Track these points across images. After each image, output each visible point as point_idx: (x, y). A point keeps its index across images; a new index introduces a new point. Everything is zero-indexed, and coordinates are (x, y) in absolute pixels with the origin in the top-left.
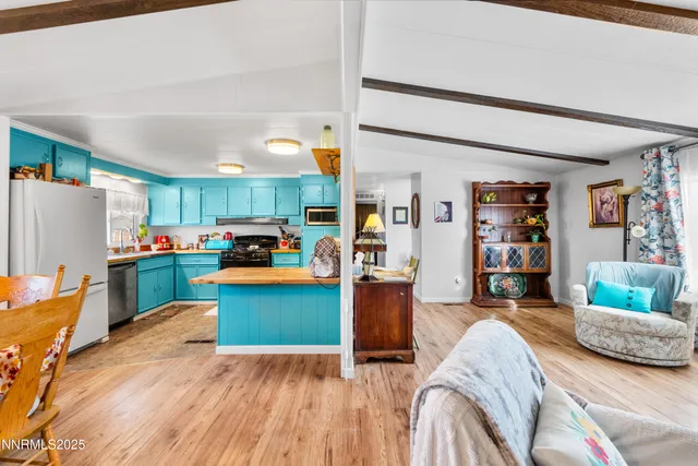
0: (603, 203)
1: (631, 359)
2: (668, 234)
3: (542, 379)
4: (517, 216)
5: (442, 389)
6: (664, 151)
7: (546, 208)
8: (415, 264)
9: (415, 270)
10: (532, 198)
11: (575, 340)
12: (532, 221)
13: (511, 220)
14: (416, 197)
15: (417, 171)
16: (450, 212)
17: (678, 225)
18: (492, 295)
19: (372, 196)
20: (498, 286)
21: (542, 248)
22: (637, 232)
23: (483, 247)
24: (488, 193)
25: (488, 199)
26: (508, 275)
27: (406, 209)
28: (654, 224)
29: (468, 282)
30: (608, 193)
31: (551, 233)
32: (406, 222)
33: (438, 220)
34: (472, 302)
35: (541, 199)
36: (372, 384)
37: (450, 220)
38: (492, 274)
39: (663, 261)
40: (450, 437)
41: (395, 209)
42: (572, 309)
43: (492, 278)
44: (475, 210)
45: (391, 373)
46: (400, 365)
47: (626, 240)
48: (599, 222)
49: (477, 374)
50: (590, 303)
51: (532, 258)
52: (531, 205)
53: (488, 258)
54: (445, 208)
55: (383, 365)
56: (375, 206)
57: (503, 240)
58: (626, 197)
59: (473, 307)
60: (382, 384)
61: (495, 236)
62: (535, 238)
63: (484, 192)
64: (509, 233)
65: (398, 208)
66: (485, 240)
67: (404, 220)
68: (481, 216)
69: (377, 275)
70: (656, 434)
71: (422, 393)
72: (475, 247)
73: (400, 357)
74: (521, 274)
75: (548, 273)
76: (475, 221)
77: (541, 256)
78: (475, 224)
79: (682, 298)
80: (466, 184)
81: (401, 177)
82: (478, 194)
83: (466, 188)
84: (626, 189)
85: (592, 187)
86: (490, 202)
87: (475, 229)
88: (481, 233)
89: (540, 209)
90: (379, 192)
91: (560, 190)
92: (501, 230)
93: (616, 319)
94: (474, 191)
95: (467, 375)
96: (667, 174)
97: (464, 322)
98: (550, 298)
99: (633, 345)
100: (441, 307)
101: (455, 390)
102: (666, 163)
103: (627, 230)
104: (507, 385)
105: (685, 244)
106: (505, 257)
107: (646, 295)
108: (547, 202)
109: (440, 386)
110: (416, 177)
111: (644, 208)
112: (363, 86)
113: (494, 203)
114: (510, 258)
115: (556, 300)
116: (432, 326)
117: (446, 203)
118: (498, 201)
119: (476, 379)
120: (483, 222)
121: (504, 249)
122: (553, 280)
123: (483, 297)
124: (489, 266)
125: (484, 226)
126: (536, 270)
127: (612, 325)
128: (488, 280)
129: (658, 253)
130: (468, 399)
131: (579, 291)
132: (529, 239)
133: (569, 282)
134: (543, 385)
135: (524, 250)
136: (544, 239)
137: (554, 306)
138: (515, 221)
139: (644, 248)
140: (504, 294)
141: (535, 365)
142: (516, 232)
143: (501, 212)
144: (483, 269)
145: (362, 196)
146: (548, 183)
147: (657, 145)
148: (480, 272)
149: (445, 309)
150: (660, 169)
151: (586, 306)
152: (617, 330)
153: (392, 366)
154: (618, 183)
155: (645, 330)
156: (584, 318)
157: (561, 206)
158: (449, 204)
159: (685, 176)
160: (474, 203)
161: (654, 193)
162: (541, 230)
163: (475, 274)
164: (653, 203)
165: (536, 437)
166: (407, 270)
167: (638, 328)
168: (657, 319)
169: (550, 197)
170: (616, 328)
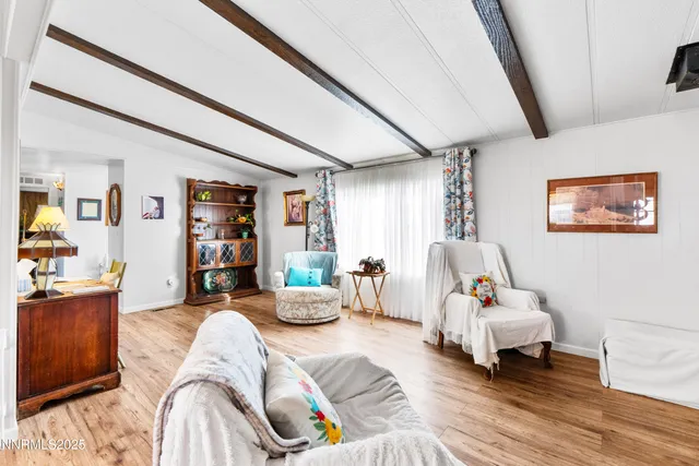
0: (293, 207)
1: (311, 322)
2: (329, 230)
3: (265, 351)
4: (229, 214)
5: (192, 385)
6: (328, 173)
7: (254, 208)
8: (119, 269)
9: (121, 276)
10: (243, 199)
11: (276, 318)
12: (243, 219)
13: (224, 218)
14: (116, 189)
15: (119, 157)
16: (161, 208)
17: (334, 223)
18: (207, 292)
19: (40, 181)
20: (212, 282)
21: (250, 244)
22: (314, 229)
23: (198, 245)
24: (204, 191)
25: (204, 197)
26: (221, 270)
27: (99, 202)
28: (323, 223)
29: (181, 283)
30: (297, 199)
31: (257, 230)
32: (99, 218)
33: (146, 216)
34: (186, 302)
35: (250, 201)
36: (54, 434)
37: (161, 216)
38: (207, 271)
39: (327, 249)
40: (203, 425)
41: (80, 201)
42: (274, 293)
43: (207, 275)
44: (189, 208)
45: (86, 410)
46: (98, 397)
47: (307, 235)
48: (291, 222)
49: (223, 360)
50: (286, 285)
51: (243, 253)
52: (242, 205)
53: (203, 255)
54: (155, 204)
55: (71, 405)
56: (45, 195)
57: (217, 238)
58: (307, 203)
59: (187, 307)
60: (72, 428)
61: (210, 233)
62: (245, 235)
63: (200, 190)
64: (223, 231)
65: (84, 200)
66: (200, 238)
67: (95, 215)
68: (196, 214)
69: (59, 288)
70: (331, 364)
71: (168, 398)
72: (190, 246)
73: (98, 386)
74: (233, 269)
75: (255, 265)
76: (189, 218)
77: (249, 251)
78: (190, 221)
79: (336, 273)
80: (180, 180)
81: (90, 161)
82: (193, 191)
83: (181, 184)
84: (307, 197)
85: (287, 194)
86: (205, 201)
87: (189, 227)
88: (195, 231)
89: (249, 209)
90: (50, 177)
91: (265, 193)
92: (216, 227)
93: (303, 294)
94: (189, 188)
95: (215, 363)
96: (330, 188)
97: (178, 325)
98: (257, 286)
99: (313, 311)
100: (150, 314)
101: (205, 381)
102: (329, 181)
103: (308, 227)
104: (245, 361)
105: (337, 237)
106: (219, 254)
107: (318, 273)
108: (254, 204)
109: (190, 383)
110: (116, 164)
111: (317, 212)
112: (47, 35)
113: (209, 201)
114: (224, 254)
115: (261, 287)
116: (139, 338)
117: (156, 198)
118: (212, 200)
119: (223, 364)
120: (198, 220)
121: (218, 245)
122: (258, 271)
123: (197, 295)
124: (204, 264)
125: (199, 224)
126: (246, 263)
127: (299, 299)
128: (202, 277)
129: (324, 243)
130: (218, 384)
131: (278, 276)
132: (240, 236)
133: (271, 270)
134: (267, 355)
135: (235, 246)
136: (252, 236)
137: (259, 293)
138: (228, 220)
139: (317, 241)
140: (217, 289)
141: (259, 341)
142: (229, 229)
143: (215, 211)
144: (197, 267)
145: (29, 181)
146: (256, 187)
147: (324, 168)
148: (194, 271)
149: (154, 316)
150: (326, 185)
151: (283, 288)
152: (304, 302)
153: (86, 401)
154: (302, 192)
155: (318, 298)
156: (283, 298)
157: (264, 208)
158: (160, 200)
159: (338, 192)
160: (189, 200)
161: (322, 202)
162: (249, 227)
163: (189, 273)
164: (322, 208)
165: (267, 396)
166: (107, 277)
167: (315, 298)
168: (325, 290)
169: (257, 199)
170: (302, 301)
